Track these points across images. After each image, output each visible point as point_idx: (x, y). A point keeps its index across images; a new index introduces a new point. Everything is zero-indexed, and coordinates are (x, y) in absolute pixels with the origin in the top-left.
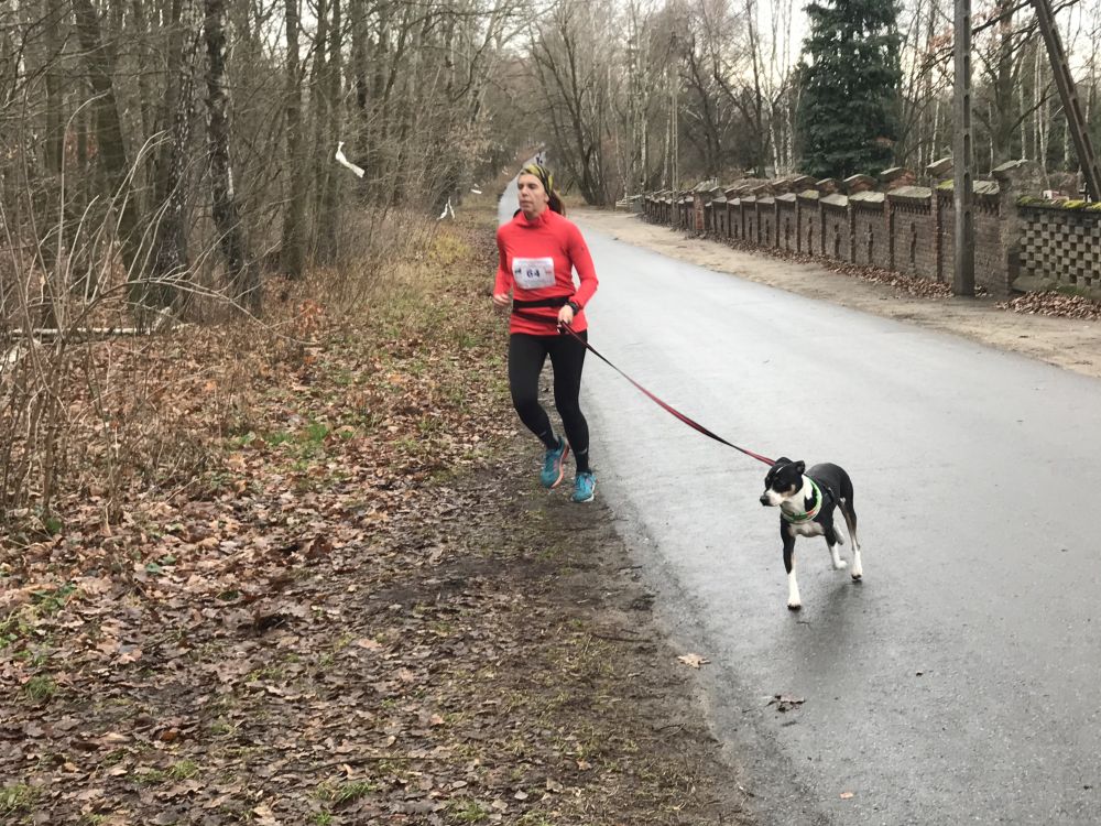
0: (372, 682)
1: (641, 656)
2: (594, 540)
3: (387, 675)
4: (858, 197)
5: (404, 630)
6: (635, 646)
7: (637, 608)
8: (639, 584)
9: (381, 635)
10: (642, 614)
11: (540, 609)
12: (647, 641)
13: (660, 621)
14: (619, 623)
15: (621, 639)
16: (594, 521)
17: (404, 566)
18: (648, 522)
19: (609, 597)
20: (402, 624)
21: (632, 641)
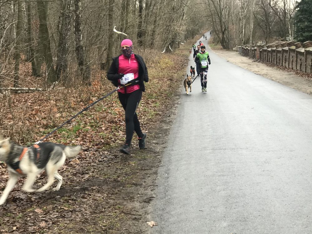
0: (30, 226)
1: (134, 222)
2: (147, 174)
3: (37, 224)
4: (308, 49)
5: (54, 206)
6: (134, 217)
7: (145, 202)
8: (153, 192)
9: (45, 207)
10: (146, 204)
11: (109, 200)
12: (140, 215)
13: (150, 207)
14: (135, 208)
15: (131, 214)
16: (152, 167)
17: (72, 181)
18: (171, 168)
19: (138, 197)
20: (55, 204)
21: (134, 215)
